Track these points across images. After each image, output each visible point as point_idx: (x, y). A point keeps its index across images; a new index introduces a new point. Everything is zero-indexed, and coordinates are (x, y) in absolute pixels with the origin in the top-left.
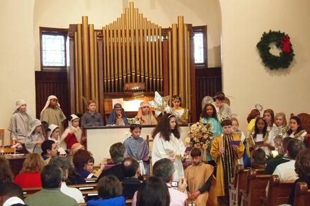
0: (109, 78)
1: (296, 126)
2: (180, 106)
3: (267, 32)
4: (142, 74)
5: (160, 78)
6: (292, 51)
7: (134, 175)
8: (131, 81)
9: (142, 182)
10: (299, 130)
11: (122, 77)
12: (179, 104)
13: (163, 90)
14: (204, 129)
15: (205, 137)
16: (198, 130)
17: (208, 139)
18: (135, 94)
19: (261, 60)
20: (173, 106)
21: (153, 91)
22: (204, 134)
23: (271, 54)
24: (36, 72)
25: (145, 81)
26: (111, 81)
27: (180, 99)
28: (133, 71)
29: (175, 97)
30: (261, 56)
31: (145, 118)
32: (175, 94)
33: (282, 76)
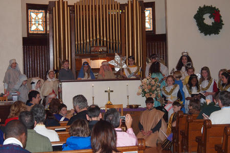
0: (79, 42)
3: (202, 6)
4: (105, 39)
5: (119, 43)
6: (221, 21)
8: (96, 45)
11: (89, 42)
13: (121, 52)
14: (153, 82)
17: (156, 90)
21: (113, 52)
23: (205, 24)
24: (23, 38)
25: (107, 45)
26: (81, 45)
28: (98, 37)
30: (198, 25)
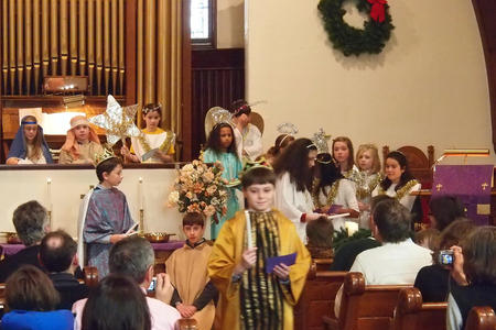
0: (13, 65)
1: (397, 172)
2: (159, 126)
4: (82, 58)
5: (119, 69)
6: (388, 18)
7: (68, 267)
8: (59, 73)
9: (81, 282)
10: (404, 180)
11: (41, 64)
12: (157, 121)
13: (124, 93)
14: (209, 175)
15: (210, 191)
16: (196, 177)
17: (216, 195)
18: (66, 99)
19: (325, 36)
20: (143, 126)
21: (103, 93)
22: (207, 185)
23: (346, 25)
25: (87, 73)
26: (16, 72)
27: (159, 111)
28: (64, 51)
29: (150, 106)
30: (327, 29)
31: (80, 149)
32: (150, 100)
33: (367, 67)
